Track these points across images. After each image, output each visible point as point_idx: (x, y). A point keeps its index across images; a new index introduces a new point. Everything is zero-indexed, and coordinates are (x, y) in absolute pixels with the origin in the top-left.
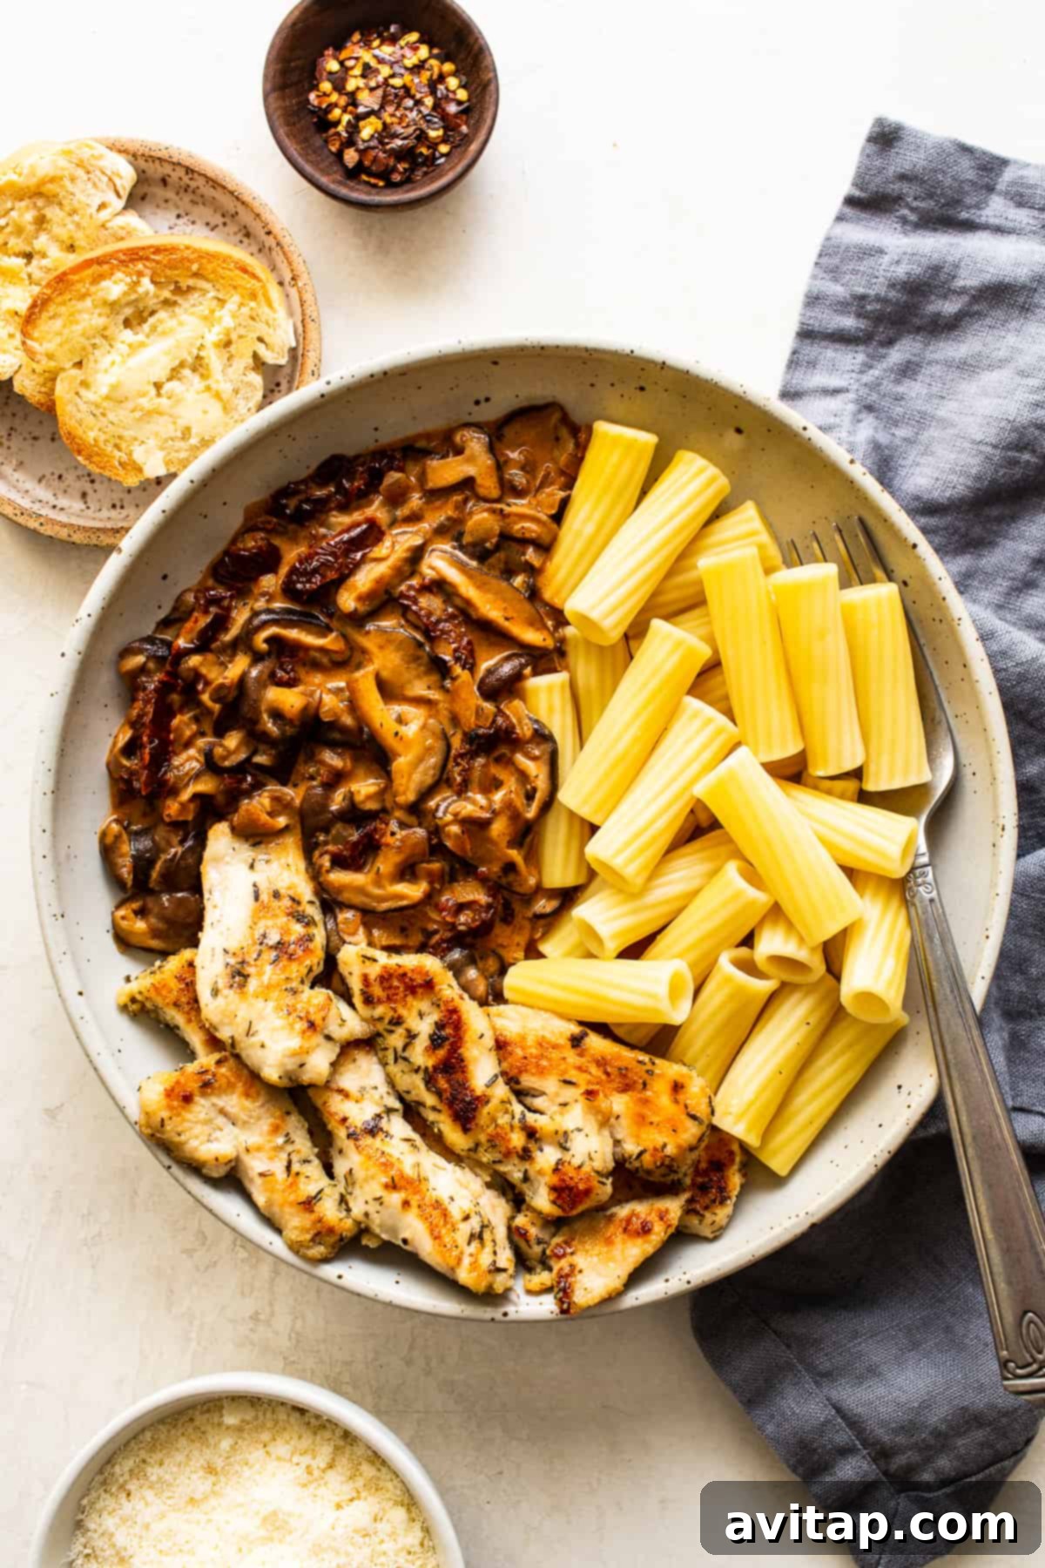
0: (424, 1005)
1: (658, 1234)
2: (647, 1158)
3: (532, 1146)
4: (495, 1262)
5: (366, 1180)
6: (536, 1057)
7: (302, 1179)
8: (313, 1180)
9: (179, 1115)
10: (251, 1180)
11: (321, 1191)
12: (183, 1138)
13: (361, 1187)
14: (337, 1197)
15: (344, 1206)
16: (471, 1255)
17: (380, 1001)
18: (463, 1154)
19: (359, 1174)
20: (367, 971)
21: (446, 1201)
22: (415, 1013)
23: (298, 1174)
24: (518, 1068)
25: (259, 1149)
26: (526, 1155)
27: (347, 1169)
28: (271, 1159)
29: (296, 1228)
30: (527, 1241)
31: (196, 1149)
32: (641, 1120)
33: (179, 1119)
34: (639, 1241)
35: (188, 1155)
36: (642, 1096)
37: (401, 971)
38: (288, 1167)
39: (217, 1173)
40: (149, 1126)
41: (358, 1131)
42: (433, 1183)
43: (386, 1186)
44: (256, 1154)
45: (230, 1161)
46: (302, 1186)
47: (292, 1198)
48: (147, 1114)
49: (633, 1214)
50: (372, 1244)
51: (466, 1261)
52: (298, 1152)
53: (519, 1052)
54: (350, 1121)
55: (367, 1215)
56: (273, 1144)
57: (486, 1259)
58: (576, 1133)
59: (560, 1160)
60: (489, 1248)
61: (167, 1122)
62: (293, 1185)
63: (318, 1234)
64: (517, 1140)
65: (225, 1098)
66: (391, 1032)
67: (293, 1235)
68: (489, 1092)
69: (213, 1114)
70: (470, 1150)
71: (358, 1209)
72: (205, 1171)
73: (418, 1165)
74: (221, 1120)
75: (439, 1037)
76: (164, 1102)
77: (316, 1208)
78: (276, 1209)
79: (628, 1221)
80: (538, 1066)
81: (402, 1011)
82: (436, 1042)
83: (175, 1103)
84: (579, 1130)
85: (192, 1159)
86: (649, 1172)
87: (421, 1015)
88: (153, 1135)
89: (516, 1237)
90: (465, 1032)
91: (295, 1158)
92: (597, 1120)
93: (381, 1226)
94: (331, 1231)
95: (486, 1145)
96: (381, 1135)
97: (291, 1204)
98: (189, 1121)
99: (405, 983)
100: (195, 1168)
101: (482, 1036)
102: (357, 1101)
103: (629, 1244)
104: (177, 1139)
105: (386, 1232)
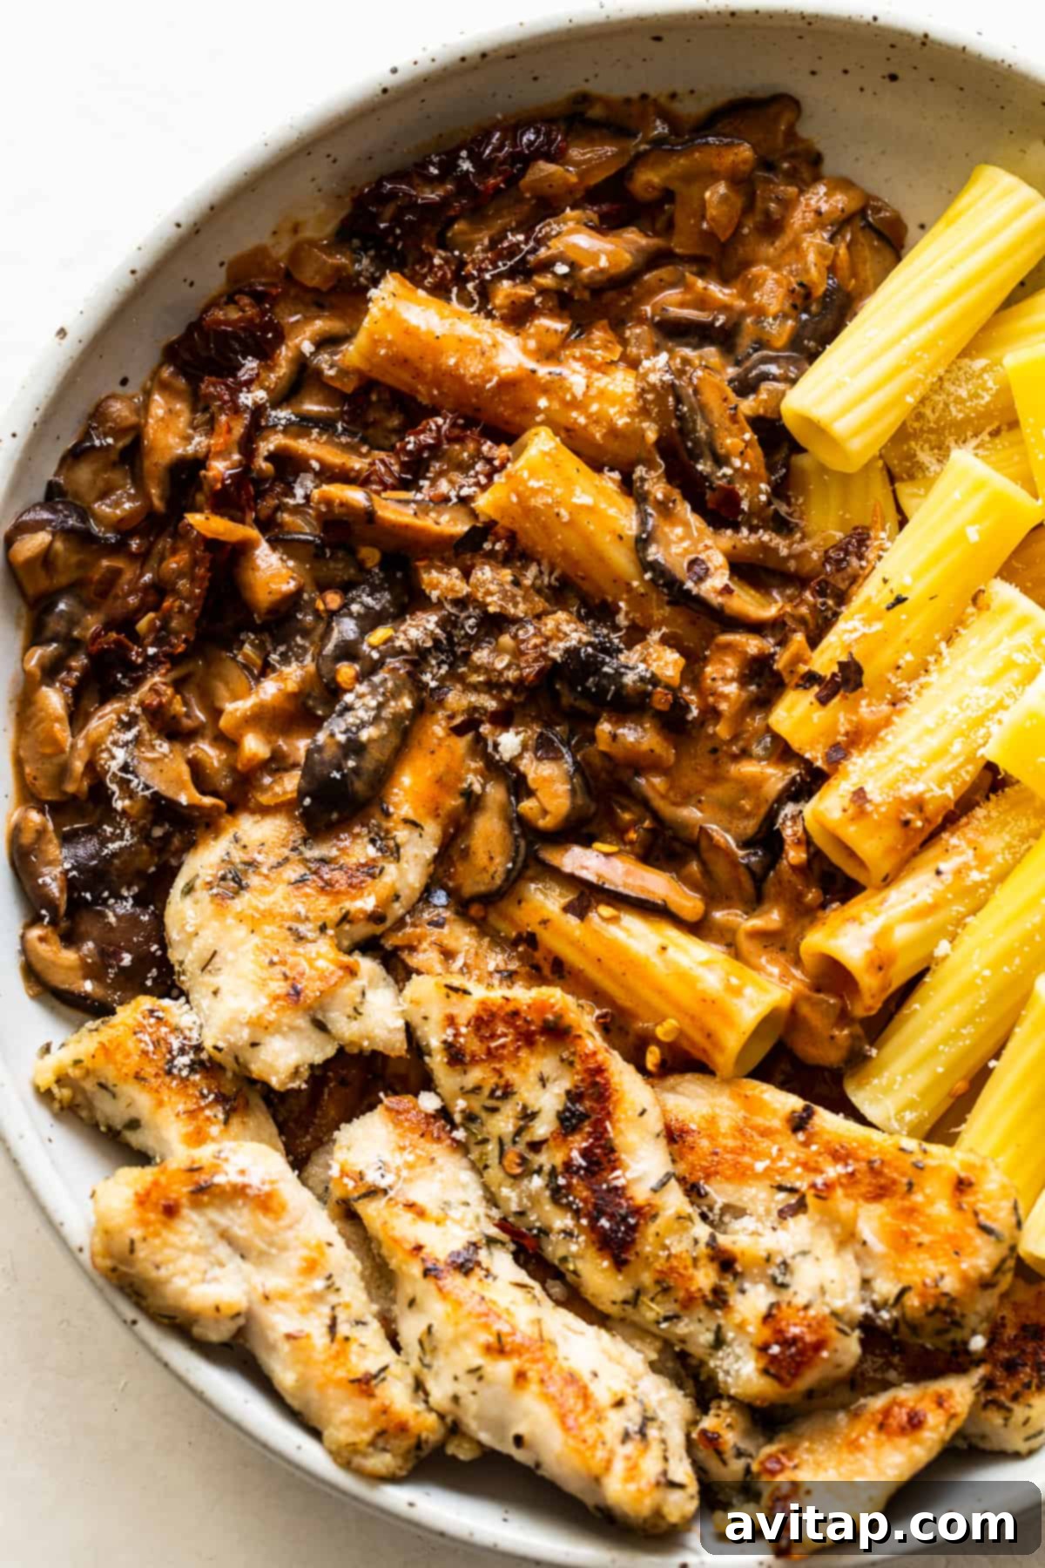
0: (546, 1063)
1: (934, 1429)
2: (913, 1301)
3: (727, 1284)
4: (665, 1473)
5: (455, 1342)
6: (732, 1151)
7: (354, 1347)
8: (371, 1351)
9: (157, 1235)
10: (272, 1348)
11: (384, 1369)
12: (163, 1273)
13: (447, 1354)
14: (410, 1381)
15: (421, 1394)
16: (628, 1458)
17: (475, 1061)
18: (613, 1310)
19: (444, 1332)
20: (455, 1011)
21: (586, 1377)
22: (533, 1078)
23: (347, 1339)
24: (704, 1169)
25: (284, 1296)
26: (718, 1300)
27: (424, 1327)
28: (304, 1312)
29: (346, 1423)
30: (719, 1453)
31: (184, 1293)
32: (902, 1242)
33: (157, 1242)
34: (904, 1442)
35: (171, 1302)
36: (907, 1203)
37: (510, 1008)
38: (332, 1327)
39: (216, 1334)
40: (108, 1253)
41: (441, 1266)
42: (563, 1350)
43: (488, 1349)
44: (281, 1304)
45: (238, 1315)
46: (354, 1359)
47: (341, 1373)
48: (107, 1232)
49: (895, 1402)
50: (464, 1453)
51: (619, 1467)
52: (347, 1306)
53: (705, 1144)
54: (425, 1251)
55: (456, 1399)
56: (307, 1290)
57: (651, 1466)
58: (799, 1259)
59: (772, 1306)
60: (655, 1451)
61: (139, 1246)
62: (340, 1356)
63: (381, 1433)
64: (705, 1278)
65: (230, 1213)
66: (494, 1110)
67: (339, 1434)
68: (657, 1200)
69: (210, 1238)
70: (625, 1302)
71: (440, 1391)
72: (197, 1331)
73: (539, 1321)
74: (223, 1250)
75: (573, 1114)
76: (135, 1213)
77: (378, 1392)
78: (313, 1394)
79: (887, 1412)
80: (736, 1164)
81: (511, 1075)
82: (568, 1122)
83: (152, 1216)
84: (804, 1253)
85: (177, 1308)
86: (915, 1328)
87: (543, 1081)
88: (114, 1270)
89: (701, 1447)
90: (616, 1103)
91: (342, 1316)
92: (833, 1235)
93: (478, 1417)
94: (403, 1428)
95: (654, 1289)
96: (480, 1273)
97: (338, 1383)
98: (173, 1246)
99: (516, 1028)
100: (180, 1325)
101: (643, 1113)
102: (438, 1223)
103: (887, 1448)
104: (154, 1274)
105: (487, 1430)
